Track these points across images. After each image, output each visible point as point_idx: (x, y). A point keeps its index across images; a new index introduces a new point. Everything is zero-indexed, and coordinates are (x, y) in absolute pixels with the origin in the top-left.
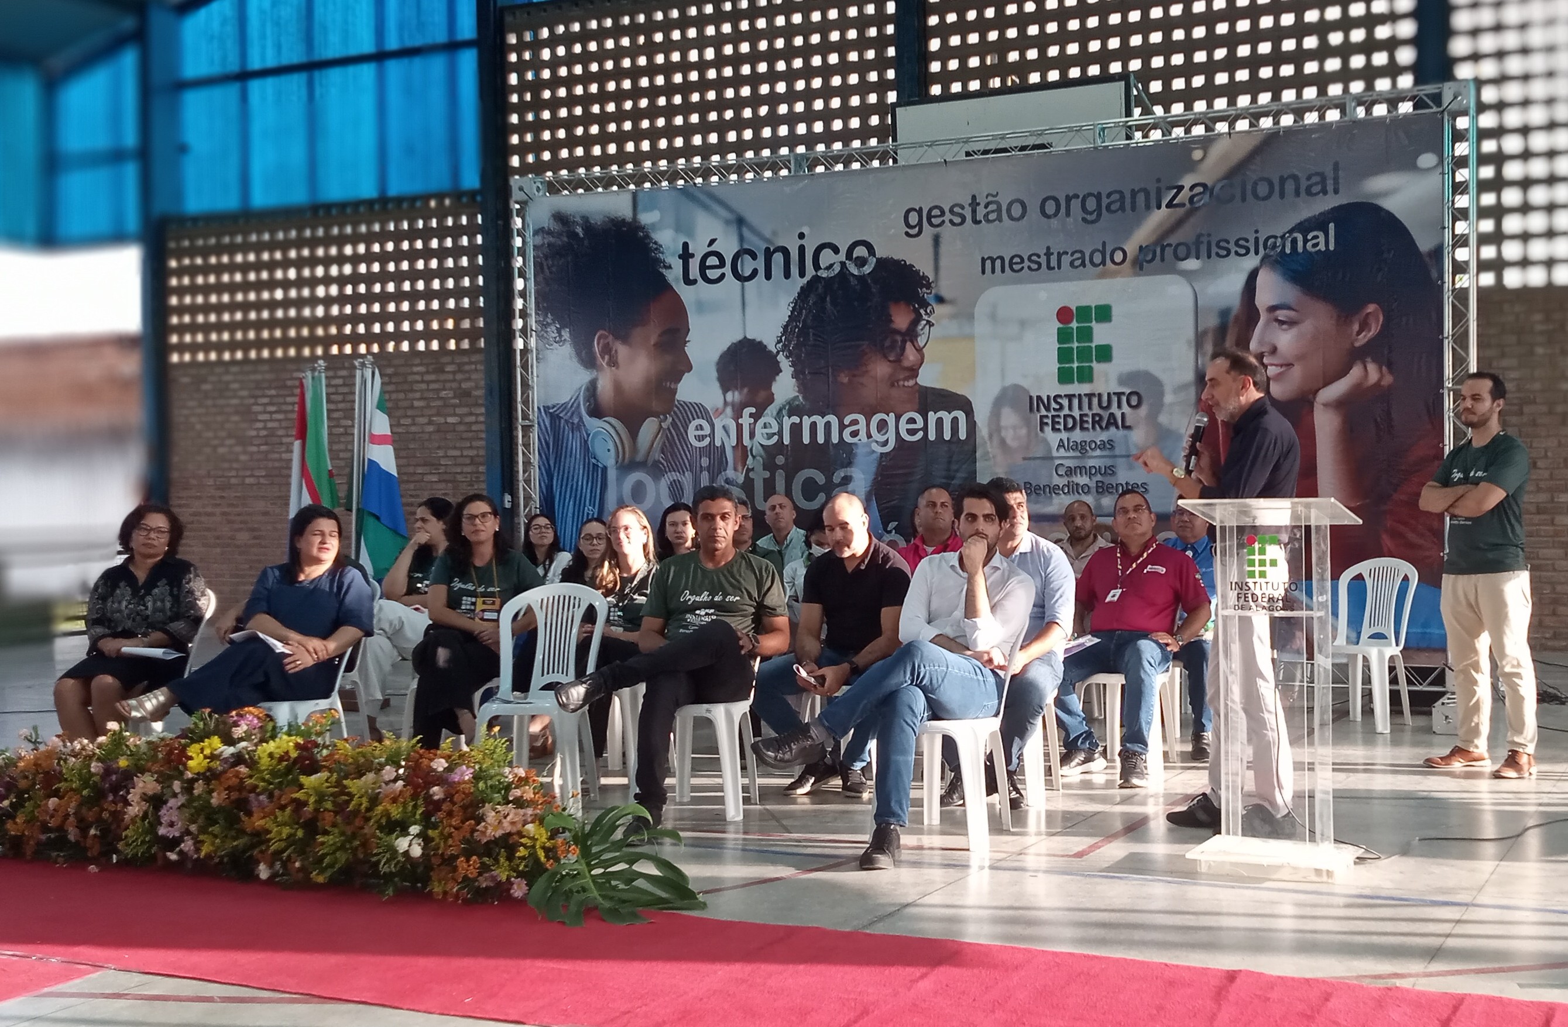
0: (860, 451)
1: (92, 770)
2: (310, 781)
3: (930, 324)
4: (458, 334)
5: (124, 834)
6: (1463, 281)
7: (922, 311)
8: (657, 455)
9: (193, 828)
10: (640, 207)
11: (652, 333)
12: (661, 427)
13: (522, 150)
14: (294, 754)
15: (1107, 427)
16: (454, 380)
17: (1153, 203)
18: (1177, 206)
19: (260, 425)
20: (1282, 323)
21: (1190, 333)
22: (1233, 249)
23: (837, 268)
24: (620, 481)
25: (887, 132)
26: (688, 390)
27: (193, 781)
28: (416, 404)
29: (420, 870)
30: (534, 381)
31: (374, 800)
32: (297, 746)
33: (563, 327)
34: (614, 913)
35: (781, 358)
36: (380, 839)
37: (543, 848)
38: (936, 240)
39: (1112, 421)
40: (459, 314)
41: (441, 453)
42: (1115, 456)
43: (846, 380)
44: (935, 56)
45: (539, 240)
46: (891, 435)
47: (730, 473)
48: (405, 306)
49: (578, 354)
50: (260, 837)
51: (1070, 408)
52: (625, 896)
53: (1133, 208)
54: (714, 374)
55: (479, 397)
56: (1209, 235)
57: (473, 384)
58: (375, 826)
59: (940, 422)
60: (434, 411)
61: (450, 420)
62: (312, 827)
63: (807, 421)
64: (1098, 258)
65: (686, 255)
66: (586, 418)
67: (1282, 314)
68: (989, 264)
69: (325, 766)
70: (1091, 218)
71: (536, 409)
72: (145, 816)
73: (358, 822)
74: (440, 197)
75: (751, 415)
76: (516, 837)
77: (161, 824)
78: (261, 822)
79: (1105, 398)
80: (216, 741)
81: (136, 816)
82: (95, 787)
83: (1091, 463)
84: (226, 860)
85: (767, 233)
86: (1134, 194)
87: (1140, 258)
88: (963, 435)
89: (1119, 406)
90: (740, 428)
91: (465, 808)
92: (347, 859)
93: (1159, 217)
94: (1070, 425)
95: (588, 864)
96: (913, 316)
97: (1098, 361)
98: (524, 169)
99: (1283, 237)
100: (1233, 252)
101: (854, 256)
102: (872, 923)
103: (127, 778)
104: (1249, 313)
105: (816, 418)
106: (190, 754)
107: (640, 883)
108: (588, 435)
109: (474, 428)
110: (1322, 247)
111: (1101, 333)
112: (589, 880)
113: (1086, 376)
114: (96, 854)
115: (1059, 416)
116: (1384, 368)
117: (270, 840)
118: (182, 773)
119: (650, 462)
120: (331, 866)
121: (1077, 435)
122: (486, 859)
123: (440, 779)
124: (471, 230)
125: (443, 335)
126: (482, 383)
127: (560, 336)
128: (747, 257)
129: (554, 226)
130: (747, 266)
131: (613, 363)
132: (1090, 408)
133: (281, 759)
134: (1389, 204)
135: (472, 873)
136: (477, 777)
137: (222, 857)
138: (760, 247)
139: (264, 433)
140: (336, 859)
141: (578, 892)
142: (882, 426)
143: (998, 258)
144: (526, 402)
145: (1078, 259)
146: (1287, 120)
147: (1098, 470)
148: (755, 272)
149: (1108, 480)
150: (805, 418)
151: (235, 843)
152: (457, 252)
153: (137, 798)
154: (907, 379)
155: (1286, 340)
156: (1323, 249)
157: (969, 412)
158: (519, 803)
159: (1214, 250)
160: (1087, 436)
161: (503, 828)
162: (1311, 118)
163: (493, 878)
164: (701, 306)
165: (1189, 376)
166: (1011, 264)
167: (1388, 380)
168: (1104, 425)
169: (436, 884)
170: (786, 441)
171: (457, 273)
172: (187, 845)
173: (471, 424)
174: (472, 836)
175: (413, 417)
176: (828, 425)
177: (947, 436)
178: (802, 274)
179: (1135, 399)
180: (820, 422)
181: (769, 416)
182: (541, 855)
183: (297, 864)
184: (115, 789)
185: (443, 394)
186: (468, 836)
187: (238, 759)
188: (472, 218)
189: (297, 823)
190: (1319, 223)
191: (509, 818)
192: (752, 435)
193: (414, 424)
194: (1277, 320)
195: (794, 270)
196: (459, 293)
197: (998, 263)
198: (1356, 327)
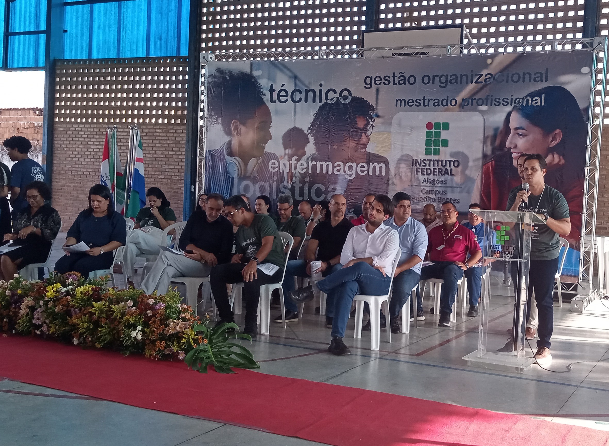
0: (341, 178)
1: (7, 294)
2: (96, 305)
3: (373, 126)
4: (176, 117)
5: (18, 322)
6: (597, 122)
7: (370, 120)
8: (256, 175)
9: (47, 321)
10: (254, 69)
11: (256, 122)
12: (257, 162)
13: (207, 40)
14: (91, 293)
15: (444, 174)
16: (173, 136)
17: (469, 80)
18: (479, 83)
19: (92, 150)
20: (520, 135)
21: (481, 137)
22: (502, 102)
23: (335, 100)
24: (239, 184)
25: (361, 43)
26: (270, 147)
27: (48, 301)
28: (157, 145)
29: (140, 345)
30: (204, 140)
31: (123, 314)
32: (92, 289)
33: (218, 117)
34: (220, 369)
35: (309, 136)
36: (125, 331)
37: (193, 339)
38: (378, 91)
39: (446, 172)
40: (176, 108)
41: (166, 167)
42: (446, 187)
43: (336, 147)
44: (383, 12)
45: (210, 80)
46: (354, 172)
47: (285, 184)
48: (154, 104)
49: (224, 129)
50: (75, 327)
51: (429, 166)
52: (226, 361)
53: (461, 83)
54: (281, 141)
55: (183, 144)
56: (492, 96)
57: (181, 138)
58: (123, 325)
59: (374, 168)
60: (164, 149)
61: (170, 153)
62: (97, 324)
63: (319, 164)
64: (445, 103)
65: (272, 90)
66: (226, 156)
67: (520, 131)
68: (399, 102)
69: (104, 299)
70: (443, 85)
71: (205, 151)
72: (27, 315)
73: (116, 323)
74: (172, 58)
75: (296, 160)
76: (181, 334)
77: (34, 318)
78: (76, 321)
79: (444, 162)
80: (59, 285)
81: (24, 314)
82: (7, 301)
83: (436, 189)
84: (60, 335)
85: (307, 83)
86: (462, 76)
87: (463, 104)
88: (384, 174)
89: (450, 166)
90: (290, 165)
91: (161, 320)
92: (111, 339)
93: (471, 87)
94: (429, 173)
95: (211, 347)
96: (366, 122)
97: (443, 146)
98: (207, 49)
99: (523, 99)
100: (501, 104)
101: (343, 95)
102: (328, 379)
103: (20, 299)
104: (507, 130)
105: (323, 163)
106: (47, 290)
107: (233, 356)
108: (227, 164)
109: (180, 157)
110: (539, 104)
111: (444, 135)
112: (211, 353)
113: (437, 152)
114: (6, 329)
115: (424, 169)
116: (561, 157)
117: (79, 328)
118: (44, 298)
119: (252, 176)
120: (103, 341)
121: (431, 177)
122: (168, 342)
123: (152, 308)
124: (183, 73)
125: (170, 117)
126: (185, 138)
127: (217, 121)
128: (298, 93)
129: (217, 74)
130: (297, 96)
131: (239, 134)
132: (438, 166)
133: (85, 294)
134: (568, 88)
135: (162, 348)
136: (166, 307)
137: (58, 334)
138: (303, 88)
139: (92, 153)
140: (106, 338)
141: (206, 358)
142: (350, 168)
143: (403, 100)
144: (201, 148)
145: (437, 102)
146: (529, 49)
147: (439, 192)
148: (300, 99)
149: (443, 197)
150: (318, 162)
151: (64, 329)
152: (177, 82)
153: (24, 307)
154: (362, 148)
155: (521, 143)
156: (539, 105)
157: (387, 164)
158: (184, 319)
159: (494, 102)
160: (436, 178)
161: (176, 329)
162: (539, 48)
163: (171, 350)
164: (277, 112)
165: (480, 155)
166: (408, 102)
167: (563, 162)
168: (443, 173)
169: (147, 351)
170: (310, 171)
171: (177, 91)
172: (44, 328)
173: (179, 155)
174: (163, 332)
175: (155, 151)
176: (328, 166)
177: (377, 174)
178: (320, 101)
179: (457, 164)
180: (325, 164)
181: (303, 161)
182: (192, 342)
183: (90, 339)
184: (15, 303)
185: (168, 142)
186: (161, 332)
187: (68, 293)
188: (184, 68)
189: (90, 322)
190: (538, 94)
191: (179, 326)
192: (296, 168)
193: (156, 154)
194: (518, 134)
195: (317, 99)
196: (177, 99)
197: (403, 102)
198: (551, 139)
